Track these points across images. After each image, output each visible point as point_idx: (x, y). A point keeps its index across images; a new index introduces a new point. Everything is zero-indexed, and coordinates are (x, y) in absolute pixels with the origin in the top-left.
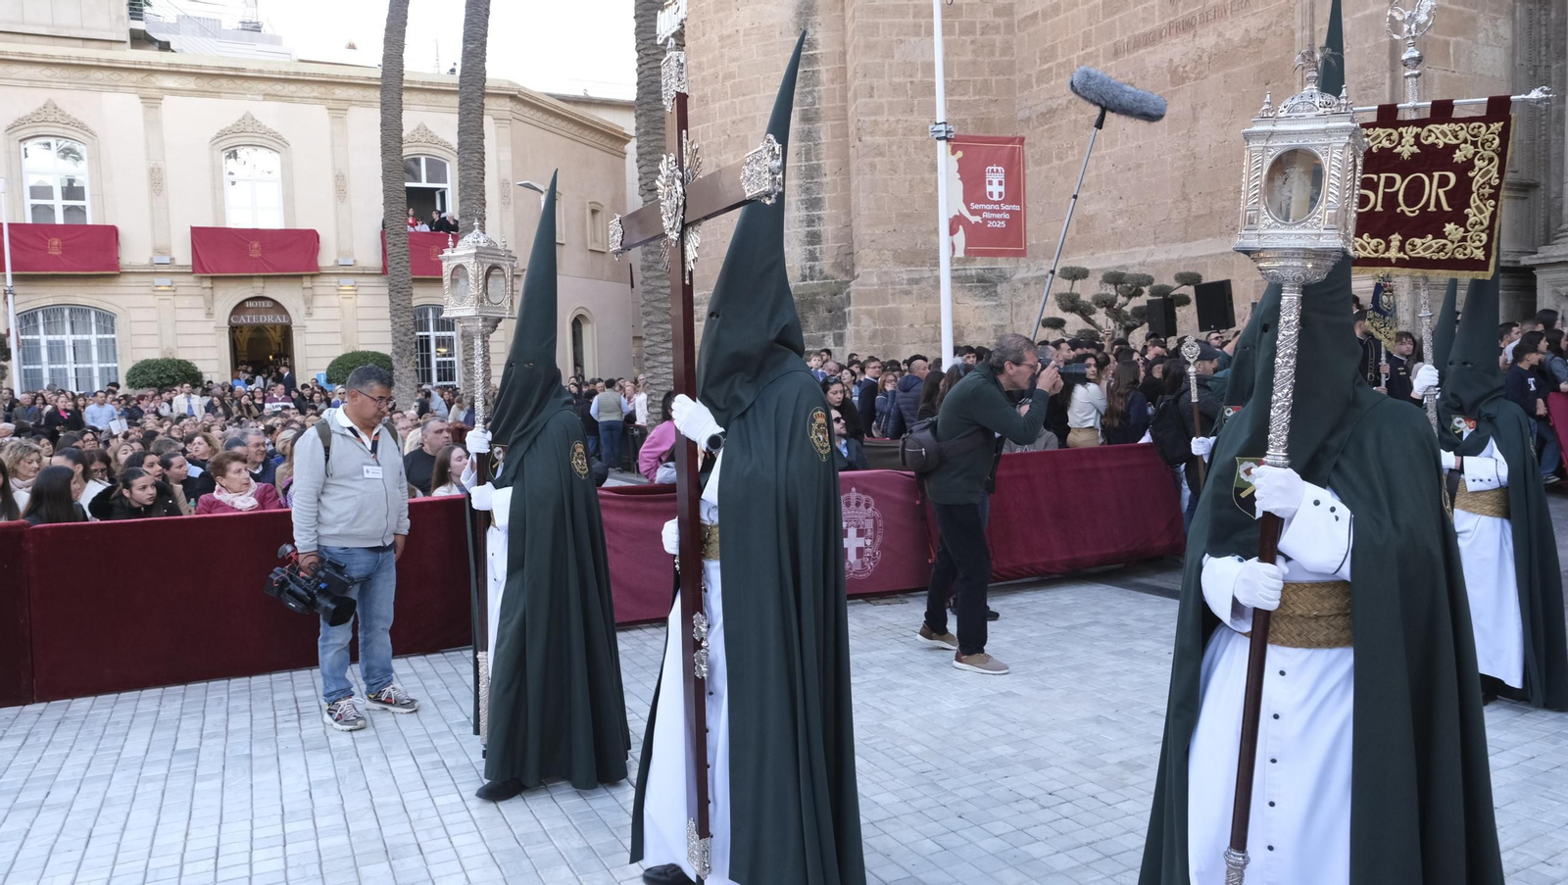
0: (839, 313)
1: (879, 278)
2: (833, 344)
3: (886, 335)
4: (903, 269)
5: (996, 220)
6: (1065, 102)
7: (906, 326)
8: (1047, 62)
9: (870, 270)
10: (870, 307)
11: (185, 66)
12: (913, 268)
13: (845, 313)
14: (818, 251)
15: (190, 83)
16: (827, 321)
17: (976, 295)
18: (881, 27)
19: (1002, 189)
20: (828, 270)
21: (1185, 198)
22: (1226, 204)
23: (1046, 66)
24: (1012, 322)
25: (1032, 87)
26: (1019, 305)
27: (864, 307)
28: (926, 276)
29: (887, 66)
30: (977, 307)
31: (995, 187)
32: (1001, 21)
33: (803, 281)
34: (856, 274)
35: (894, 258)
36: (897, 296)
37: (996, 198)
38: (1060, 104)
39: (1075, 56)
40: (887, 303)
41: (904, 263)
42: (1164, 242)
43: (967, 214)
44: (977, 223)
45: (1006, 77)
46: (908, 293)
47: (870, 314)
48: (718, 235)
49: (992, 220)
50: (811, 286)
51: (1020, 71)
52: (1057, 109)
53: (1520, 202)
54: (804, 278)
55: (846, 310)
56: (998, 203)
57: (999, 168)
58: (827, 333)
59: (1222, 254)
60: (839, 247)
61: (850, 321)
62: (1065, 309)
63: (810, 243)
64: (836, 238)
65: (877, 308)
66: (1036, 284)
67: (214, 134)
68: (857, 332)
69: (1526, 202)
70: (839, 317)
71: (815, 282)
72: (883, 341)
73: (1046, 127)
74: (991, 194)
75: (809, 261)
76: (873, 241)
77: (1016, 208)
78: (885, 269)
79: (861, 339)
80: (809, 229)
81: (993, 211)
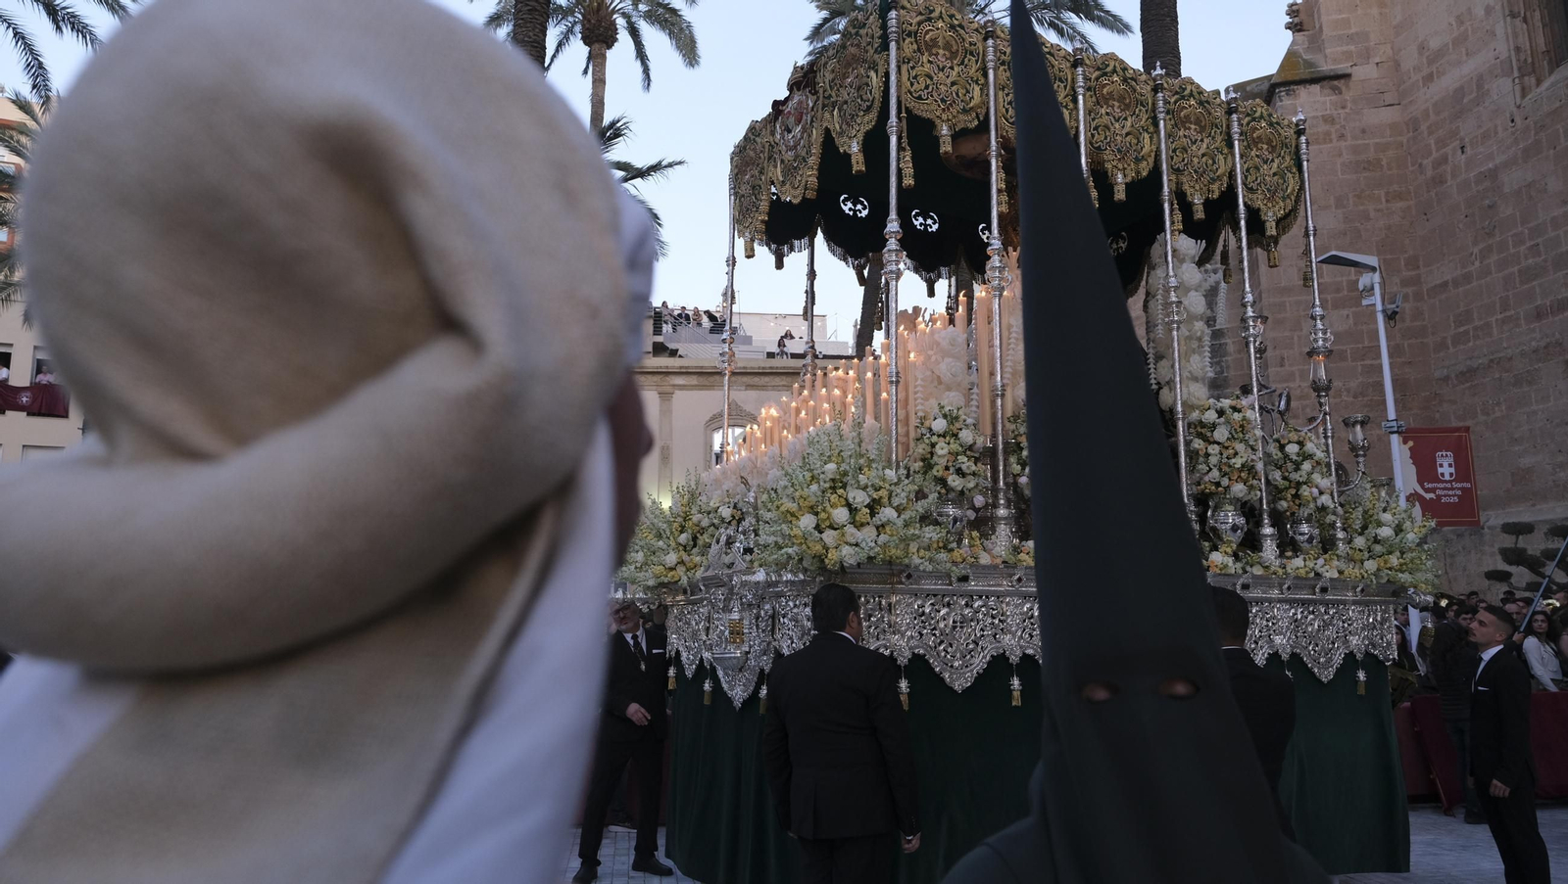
5: (1449, 496)
6: (1487, 362)
8: (1463, 325)
11: (692, 367)
15: (693, 380)
18: (1288, 304)
19: (1452, 470)
23: (1462, 329)
24: (1446, 573)
25: (1448, 349)
26: (1452, 556)
29: (1296, 338)
31: (1446, 468)
32: (1410, 290)
37: (1447, 477)
38: (1480, 364)
39: (1494, 319)
43: (1421, 492)
44: (1431, 499)
45: (1419, 341)
49: (1445, 496)
51: (1433, 334)
52: (1478, 368)
56: (1450, 482)
57: (1448, 453)
62: (1510, 563)
67: (708, 418)
73: (1468, 385)
74: (1442, 475)
77: (1467, 485)
81: (1444, 489)
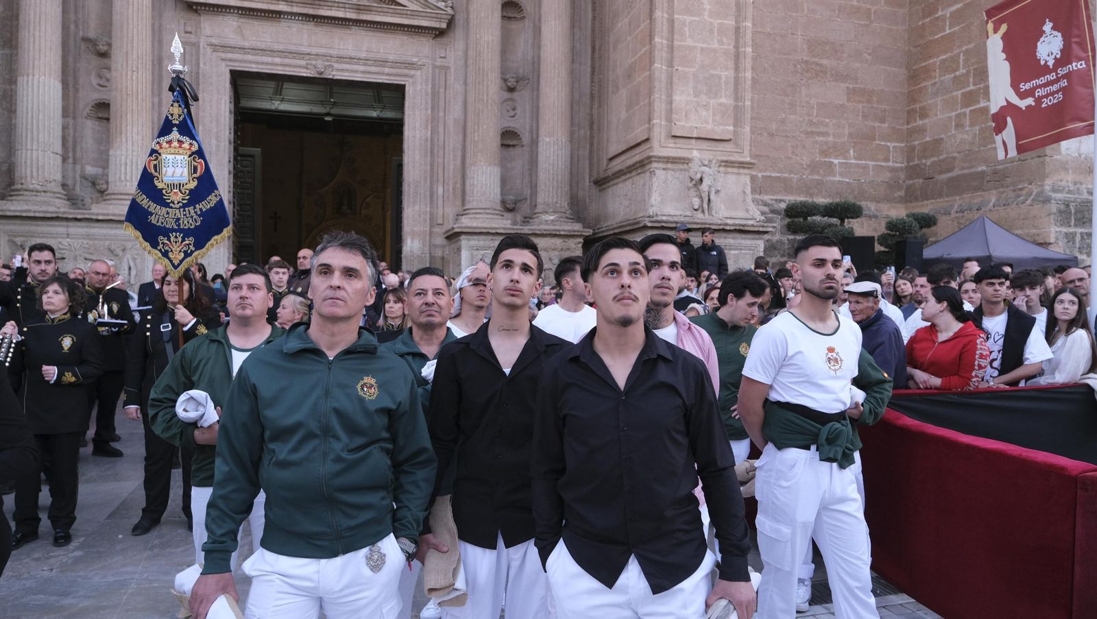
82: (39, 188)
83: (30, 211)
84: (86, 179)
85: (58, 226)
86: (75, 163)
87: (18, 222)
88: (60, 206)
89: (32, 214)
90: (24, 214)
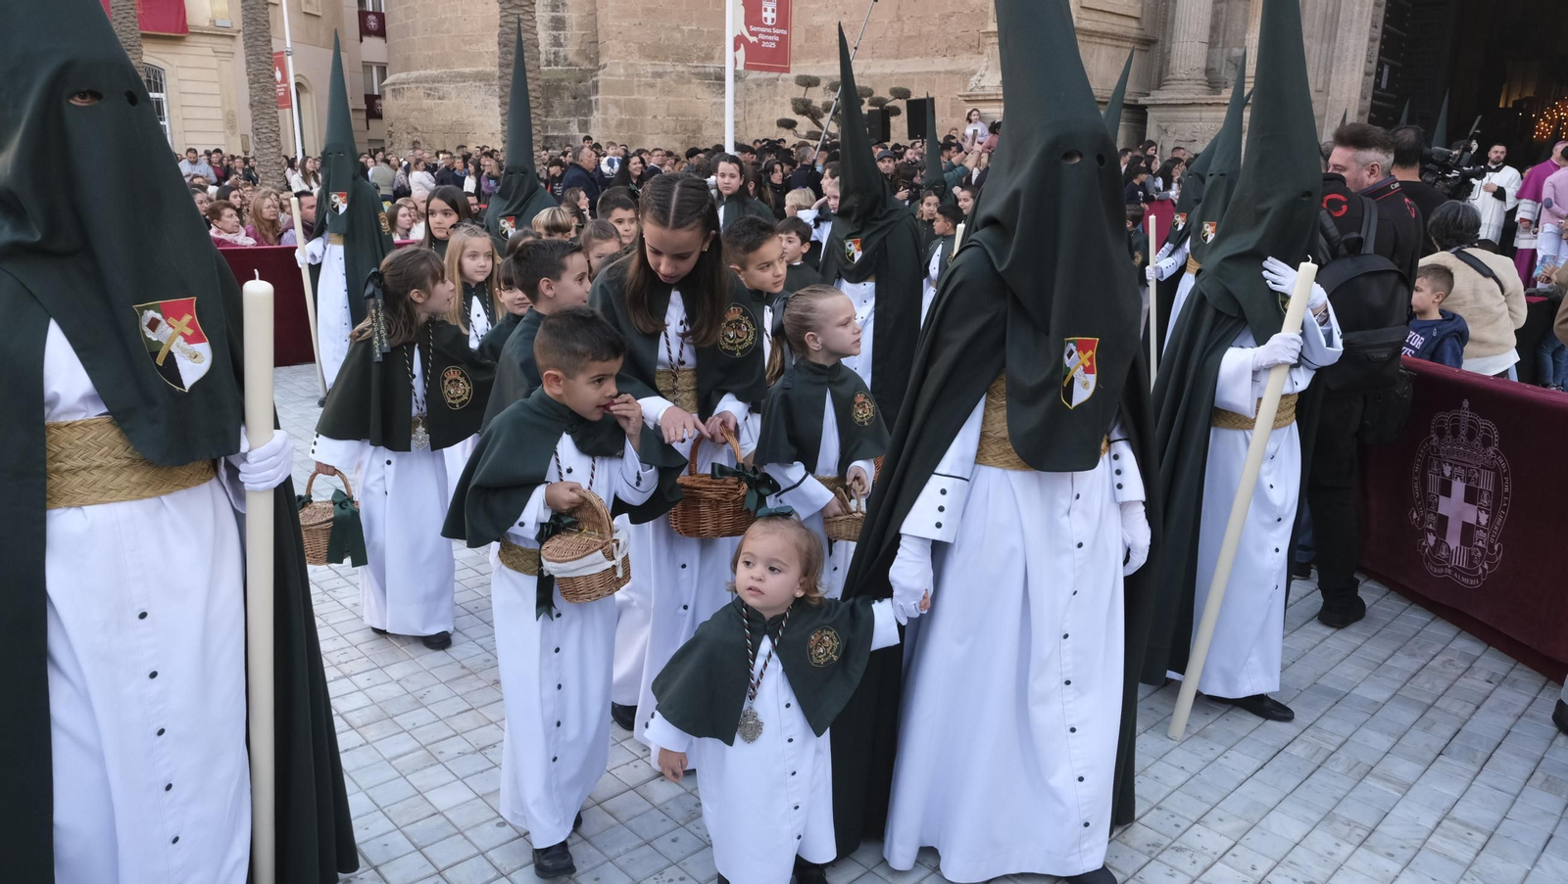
0: (584, 101)
1: (625, 69)
2: (577, 130)
3: (631, 124)
4: (647, 62)
5: (769, 41)
7: (649, 118)
9: (617, 61)
10: (617, 97)
12: (657, 62)
13: (591, 101)
14: (562, 36)
16: (572, 107)
17: (713, 92)
19: (774, 15)
20: (572, 57)
21: (899, 19)
22: (933, 28)
24: (745, 119)
26: (751, 104)
27: (612, 97)
28: (669, 70)
30: (714, 104)
31: (769, 15)
33: (547, 66)
34: (601, 63)
35: (640, 50)
36: (642, 88)
37: (769, 23)
40: (633, 94)
41: (649, 56)
42: (880, 57)
43: (747, 34)
44: (754, 42)
46: (652, 86)
47: (617, 103)
48: (459, 12)
49: (766, 41)
50: (556, 72)
53: (1143, 53)
54: (549, 64)
55: (593, 98)
56: (771, 27)
58: (571, 119)
59: (927, 72)
60: (583, 35)
61: (597, 110)
62: (798, 112)
63: (555, 28)
64: (581, 26)
65: (623, 98)
66: (768, 85)
68: (605, 120)
69: (1148, 54)
70: (583, 104)
71: (560, 68)
72: (629, 130)
74: (766, 19)
75: (554, 46)
76: (620, 33)
77: (784, 32)
78: (631, 61)
79: (608, 128)
80: (554, 14)
81: (766, 34)
82: (1185, 77)
83: (1173, 99)
84: (1231, 62)
85: (1193, 111)
86: (1223, 48)
87: (1166, 109)
88: (1197, 93)
89: (1174, 102)
90: (1169, 102)
